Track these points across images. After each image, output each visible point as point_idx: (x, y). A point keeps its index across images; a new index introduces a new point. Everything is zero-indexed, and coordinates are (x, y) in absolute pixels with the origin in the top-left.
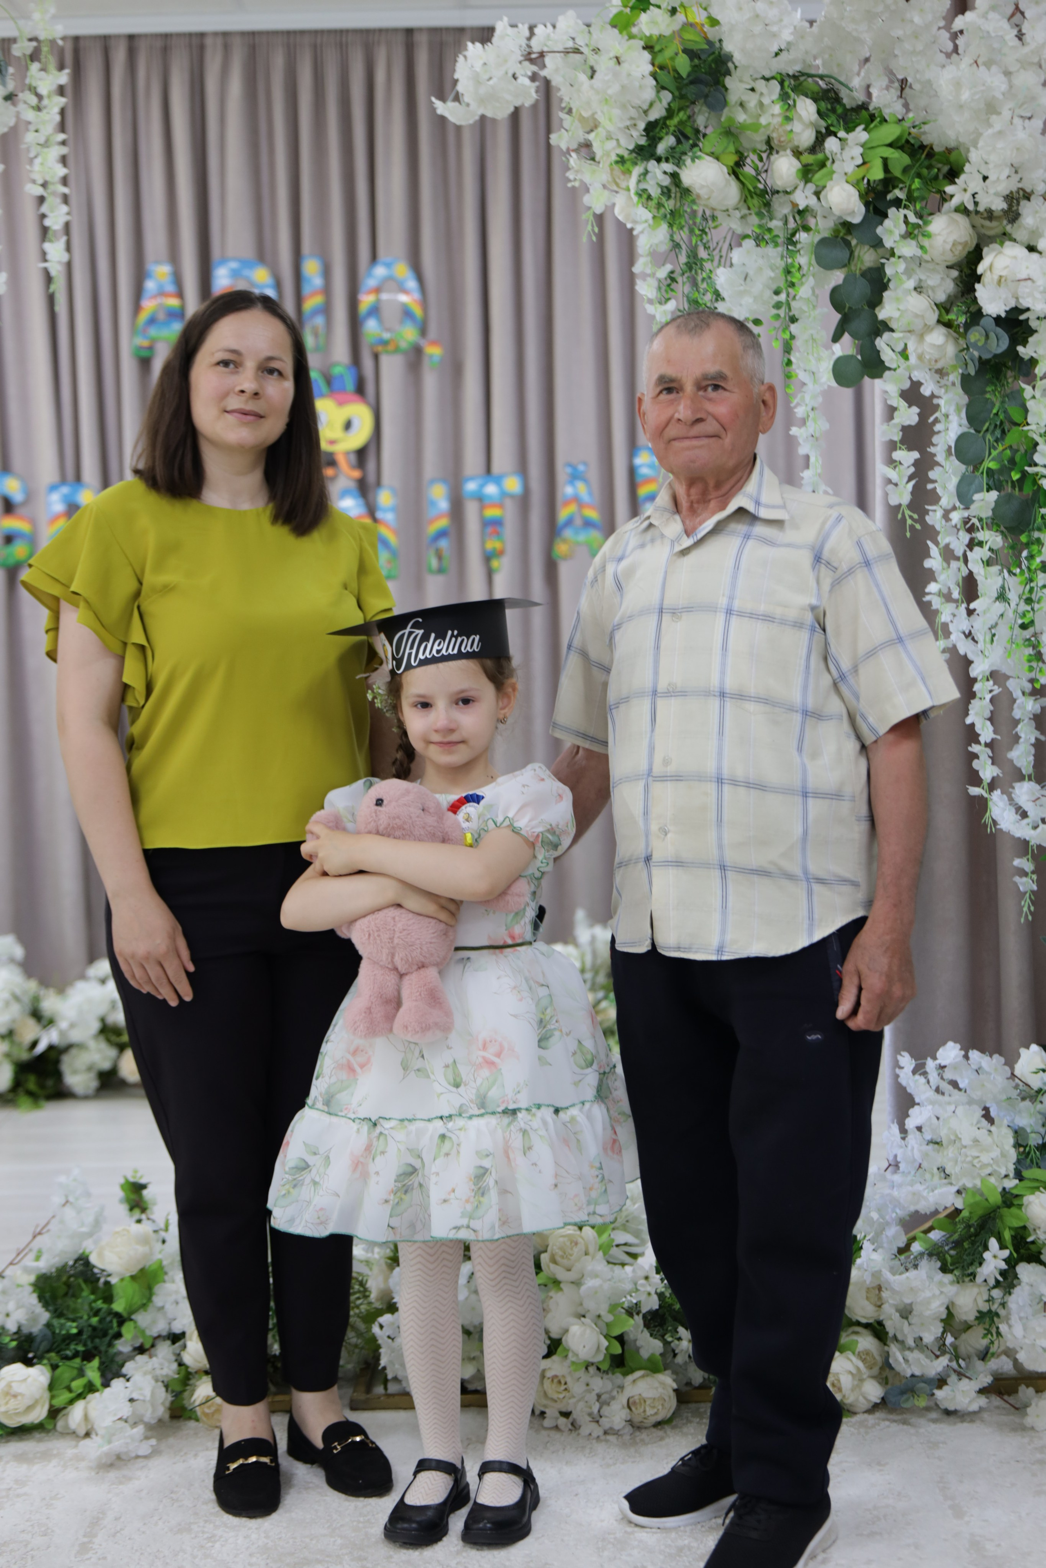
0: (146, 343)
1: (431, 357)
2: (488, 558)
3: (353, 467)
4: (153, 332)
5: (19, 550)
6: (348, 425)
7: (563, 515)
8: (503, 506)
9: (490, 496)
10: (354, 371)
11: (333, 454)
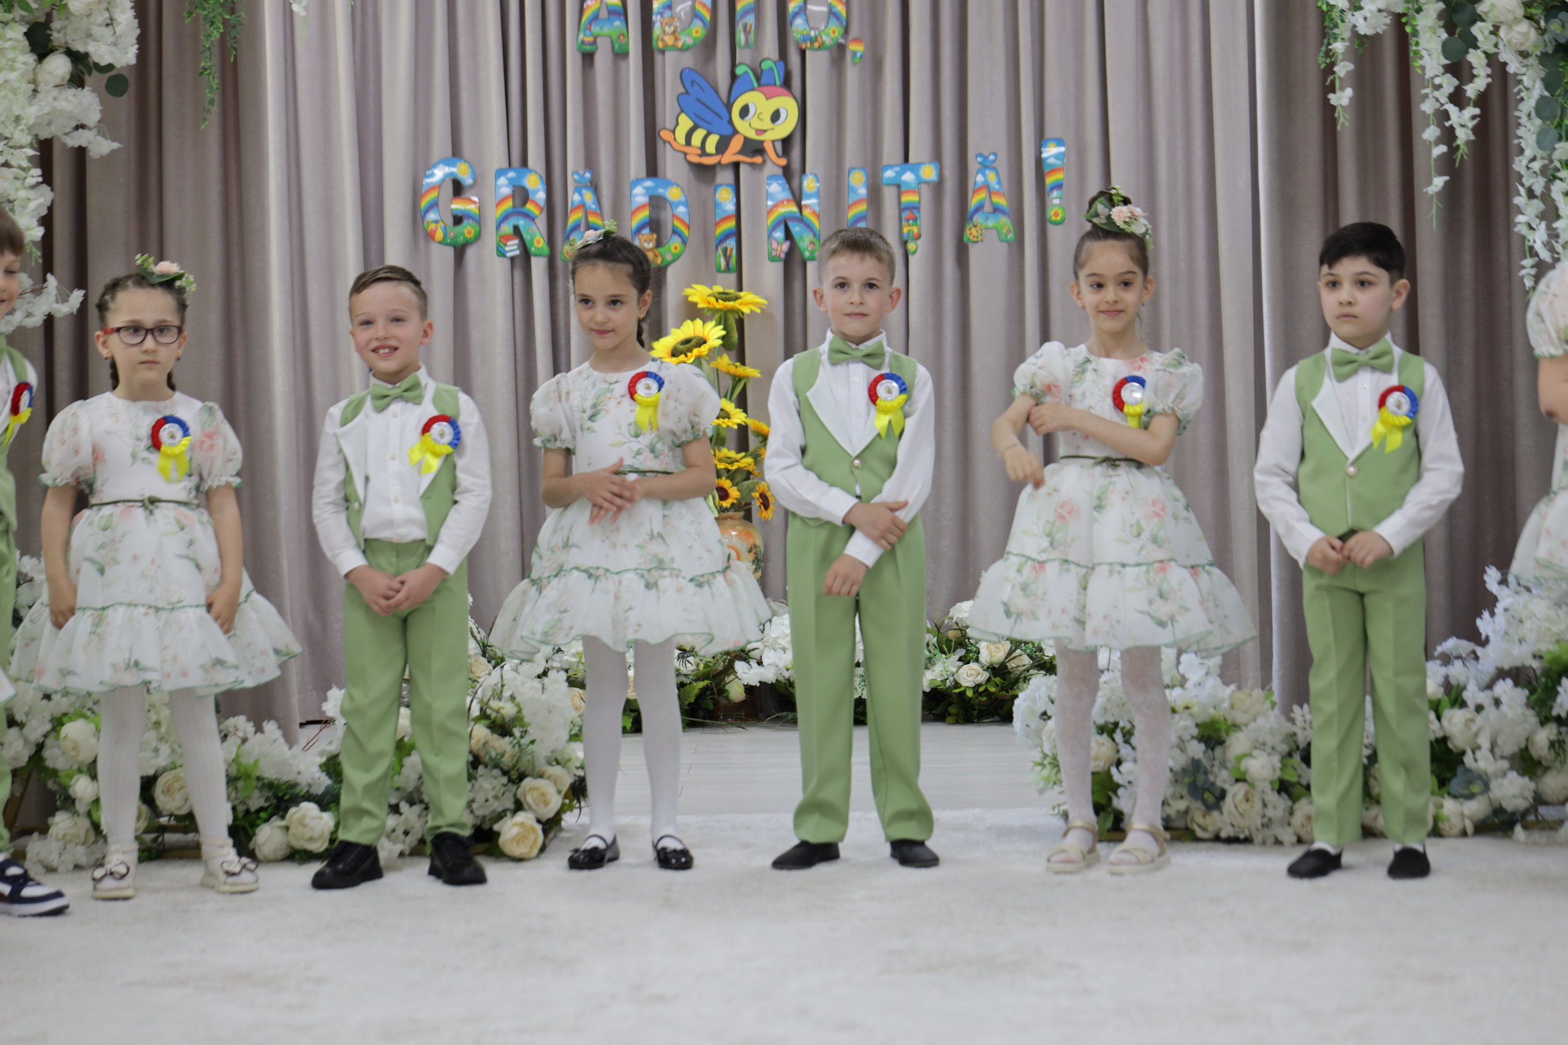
0: (590, 39)
1: (854, 54)
2: (904, 243)
3: (778, 156)
4: (595, 29)
6: (775, 116)
7: (974, 201)
8: (919, 193)
9: (907, 183)
10: (781, 65)
11: (762, 142)
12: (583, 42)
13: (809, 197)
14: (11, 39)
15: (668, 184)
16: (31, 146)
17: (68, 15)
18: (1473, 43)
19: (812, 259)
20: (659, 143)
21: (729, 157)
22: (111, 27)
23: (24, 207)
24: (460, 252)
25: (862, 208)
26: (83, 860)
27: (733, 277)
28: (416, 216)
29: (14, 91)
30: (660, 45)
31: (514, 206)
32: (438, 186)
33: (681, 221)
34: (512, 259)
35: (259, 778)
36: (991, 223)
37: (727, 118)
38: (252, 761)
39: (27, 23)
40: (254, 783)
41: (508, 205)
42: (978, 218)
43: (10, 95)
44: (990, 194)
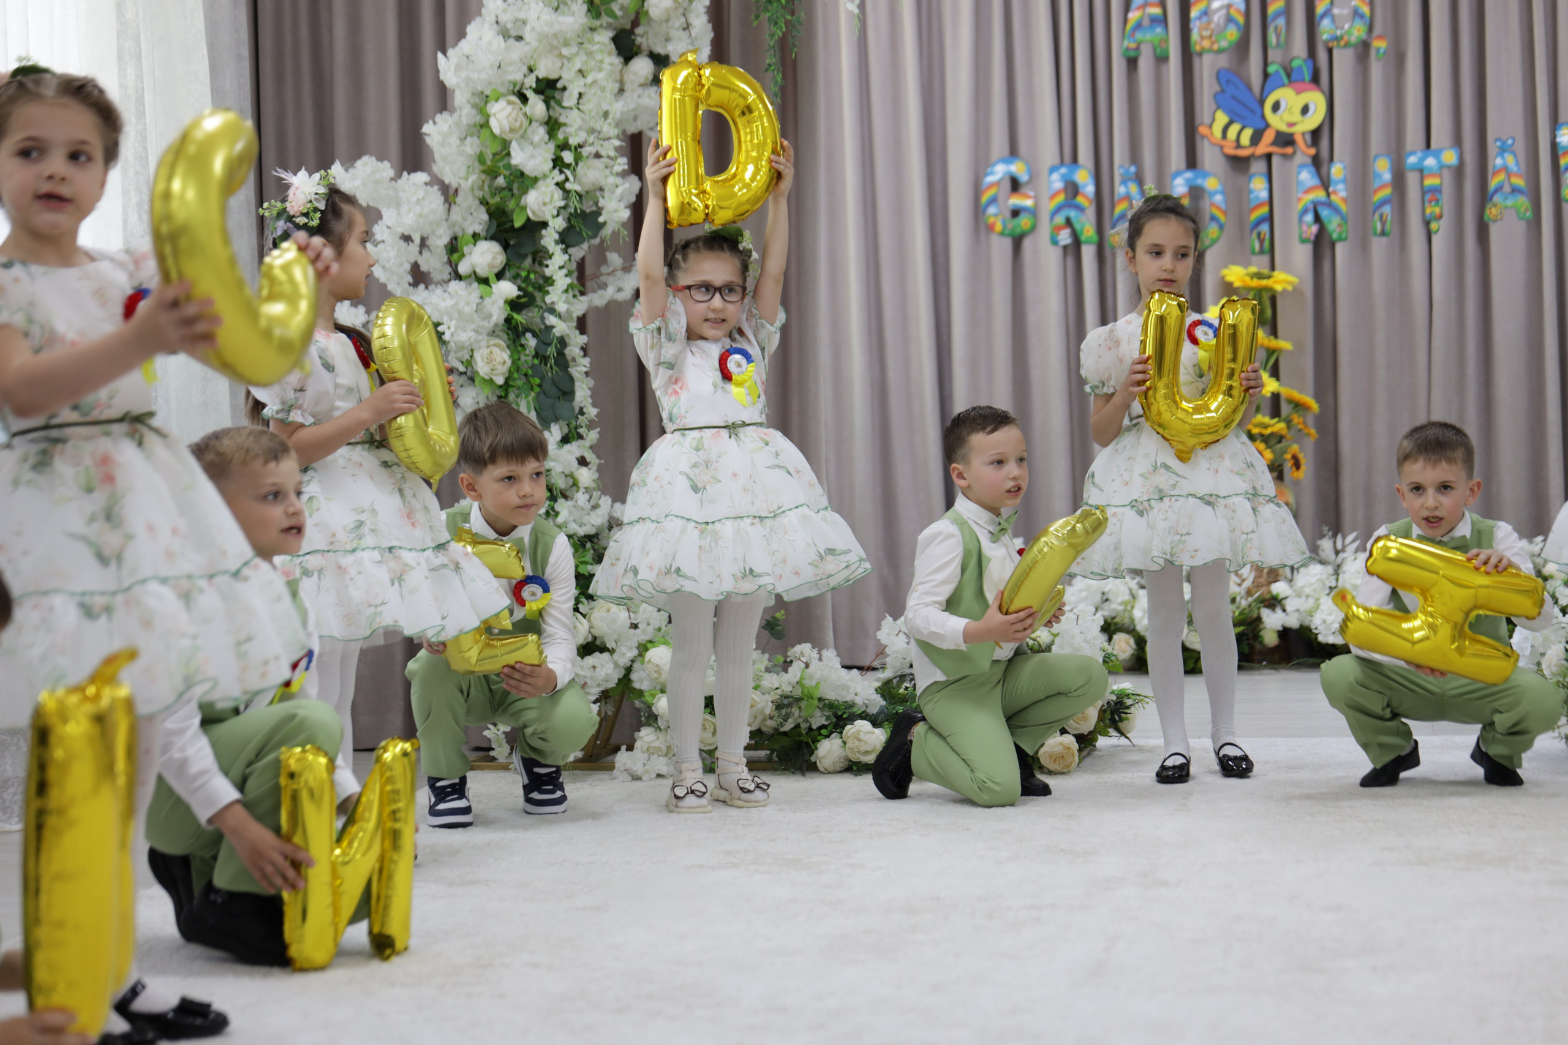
0: (1133, 45)
1: (1378, 50)
2: (1427, 223)
3: (1308, 146)
4: (1139, 36)
5: (1024, 221)
6: (1305, 110)
7: (1493, 183)
8: (1440, 176)
9: (1429, 168)
10: (1310, 63)
11: (1292, 135)
12: (1128, 49)
13: (1338, 182)
14: (599, 43)
15: (1206, 175)
16: (618, 137)
17: (650, 19)
19: (1340, 240)
20: (1198, 139)
21: (1262, 148)
22: (687, 31)
23: (613, 192)
24: (1017, 242)
25: (1387, 192)
26: (664, 770)
27: (1266, 259)
28: (978, 211)
29: (603, 89)
30: (1198, 48)
31: (1066, 199)
32: (997, 184)
33: (1219, 208)
34: (1065, 248)
35: (820, 699)
36: (1510, 202)
37: (1259, 113)
38: (814, 683)
39: (615, 29)
40: (816, 702)
41: (1061, 198)
42: (1497, 198)
43: (599, 92)
44: (1509, 175)
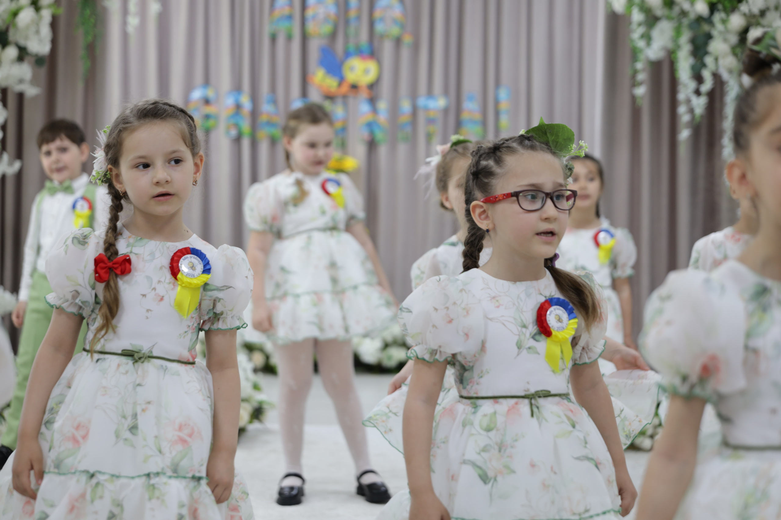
0: (275, 29)
1: (405, 42)
2: (428, 136)
3: (367, 92)
6: (366, 71)
7: (464, 117)
10: (370, 46)
11: (358, 85)
13: (382, 111)
17: (17, 29)
18: (704, 65)
19: (381, 143)
21: (343, 91)
22: (38, 34)
24: (207, 132)
25: (407, 119)
30: (310, 33)
31: (235, 112)
34: (233, 138)
41: (232, 111)
